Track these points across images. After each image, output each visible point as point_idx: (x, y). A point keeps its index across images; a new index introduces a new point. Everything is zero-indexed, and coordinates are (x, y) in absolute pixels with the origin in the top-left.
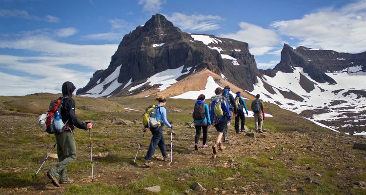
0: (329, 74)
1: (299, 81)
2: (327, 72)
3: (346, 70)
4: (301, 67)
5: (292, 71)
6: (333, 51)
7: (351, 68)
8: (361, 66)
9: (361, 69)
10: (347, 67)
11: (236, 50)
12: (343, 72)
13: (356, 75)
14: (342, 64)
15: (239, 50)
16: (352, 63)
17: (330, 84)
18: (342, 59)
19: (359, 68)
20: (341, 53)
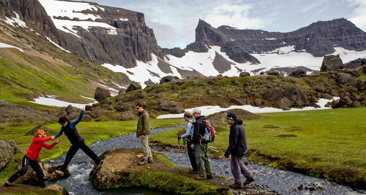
0: (256, 56)
1: (212, 61)
2: (253, 53)
3: (276, 50)
4: (219, 45)
5: (206, 51)
6: (262, 31)
7: (282, 49)
8: (293, 46)
9: (294, 49)
10: (277, 47)
11: (121, 19)
12: (273, 53)
13: (288, 56)
14: (272, 44)
15: (126, 20)
16: (284, 43)
17: (252, 64)
18: (272, 39)
19: (292, 48)
20: (271, 33)
